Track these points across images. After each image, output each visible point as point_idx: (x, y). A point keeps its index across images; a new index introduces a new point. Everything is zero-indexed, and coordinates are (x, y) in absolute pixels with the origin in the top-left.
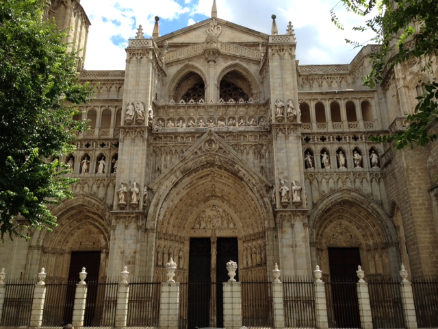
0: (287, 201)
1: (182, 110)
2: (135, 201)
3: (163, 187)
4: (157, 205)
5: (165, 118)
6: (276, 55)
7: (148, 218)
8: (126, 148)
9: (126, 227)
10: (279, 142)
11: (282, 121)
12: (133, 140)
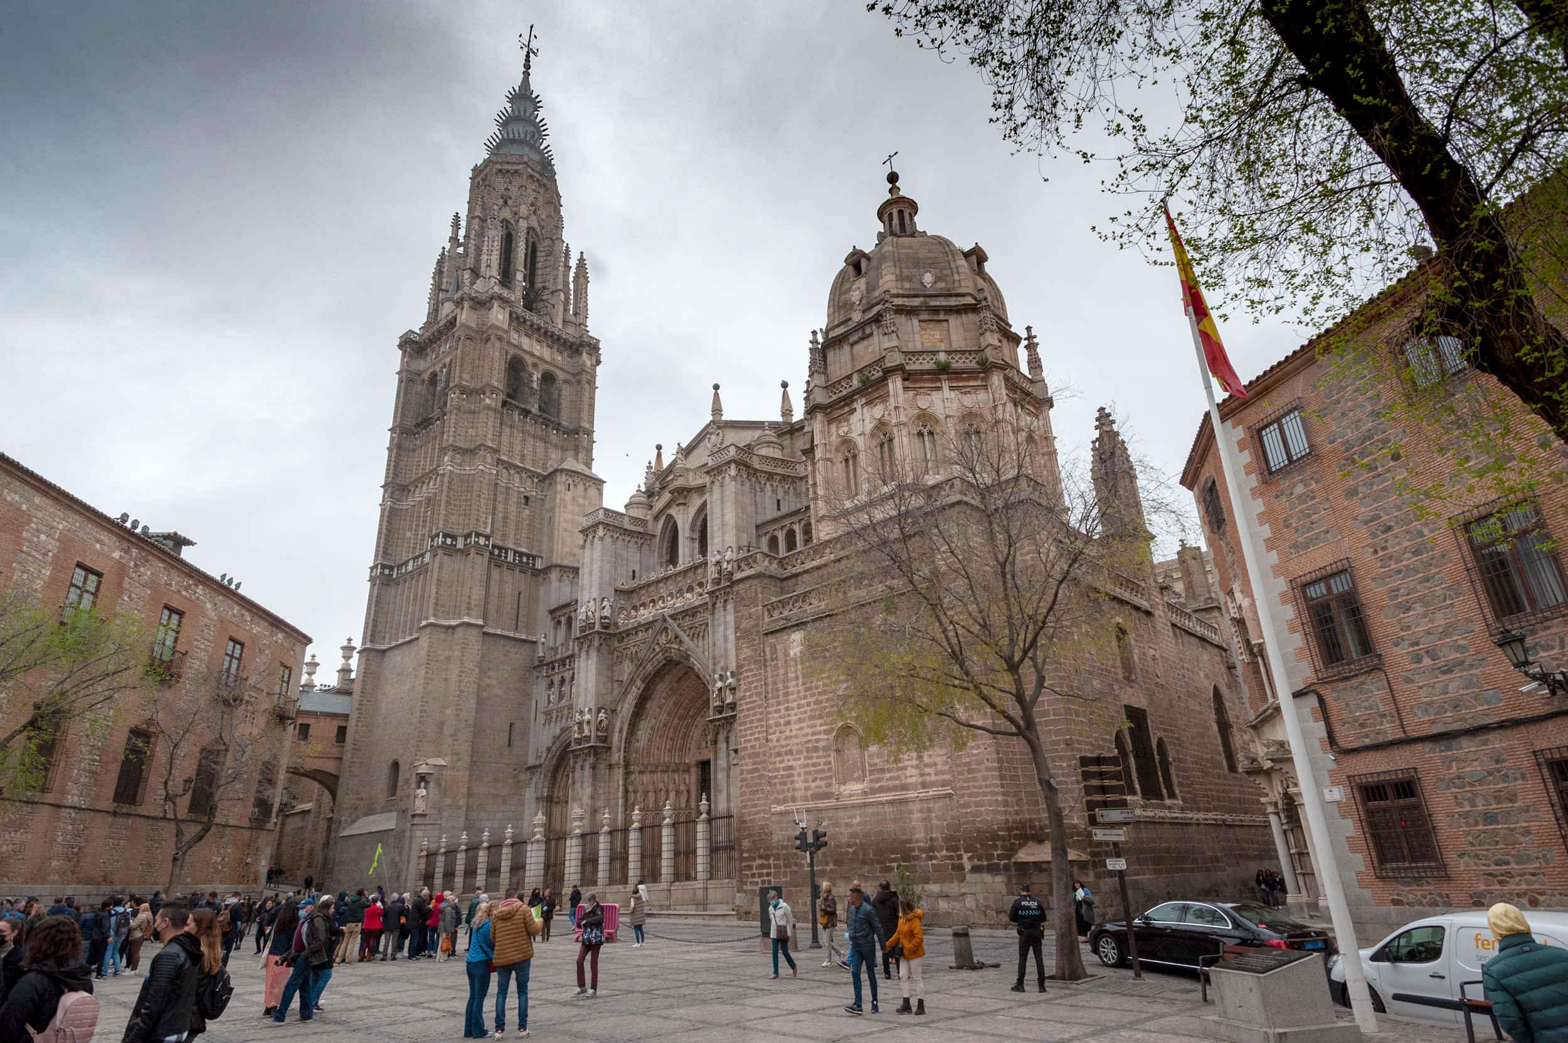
0: (718, 703)
1: (652, 588)
2: (586, 732)
3: (626, 705)
4: (621, 731)
5: (638, 604)
6: (717, 483)
7: (614, 750)
8: (583, 664)
9: (582, 767)
10: (717, 616)
11: (719, 584)
12: (587, 652)
